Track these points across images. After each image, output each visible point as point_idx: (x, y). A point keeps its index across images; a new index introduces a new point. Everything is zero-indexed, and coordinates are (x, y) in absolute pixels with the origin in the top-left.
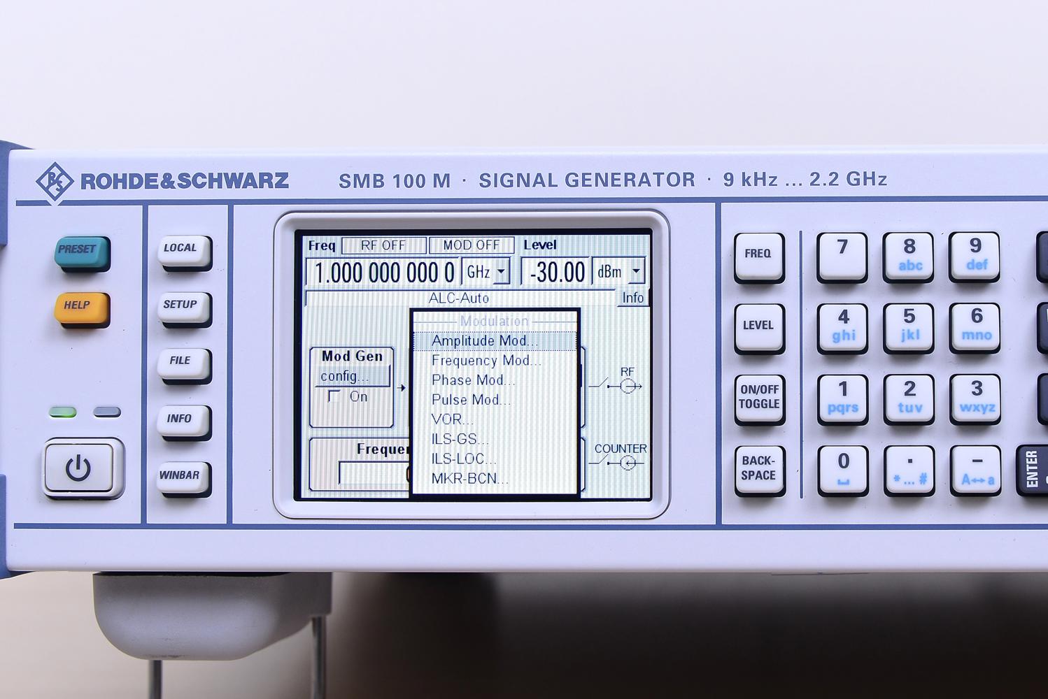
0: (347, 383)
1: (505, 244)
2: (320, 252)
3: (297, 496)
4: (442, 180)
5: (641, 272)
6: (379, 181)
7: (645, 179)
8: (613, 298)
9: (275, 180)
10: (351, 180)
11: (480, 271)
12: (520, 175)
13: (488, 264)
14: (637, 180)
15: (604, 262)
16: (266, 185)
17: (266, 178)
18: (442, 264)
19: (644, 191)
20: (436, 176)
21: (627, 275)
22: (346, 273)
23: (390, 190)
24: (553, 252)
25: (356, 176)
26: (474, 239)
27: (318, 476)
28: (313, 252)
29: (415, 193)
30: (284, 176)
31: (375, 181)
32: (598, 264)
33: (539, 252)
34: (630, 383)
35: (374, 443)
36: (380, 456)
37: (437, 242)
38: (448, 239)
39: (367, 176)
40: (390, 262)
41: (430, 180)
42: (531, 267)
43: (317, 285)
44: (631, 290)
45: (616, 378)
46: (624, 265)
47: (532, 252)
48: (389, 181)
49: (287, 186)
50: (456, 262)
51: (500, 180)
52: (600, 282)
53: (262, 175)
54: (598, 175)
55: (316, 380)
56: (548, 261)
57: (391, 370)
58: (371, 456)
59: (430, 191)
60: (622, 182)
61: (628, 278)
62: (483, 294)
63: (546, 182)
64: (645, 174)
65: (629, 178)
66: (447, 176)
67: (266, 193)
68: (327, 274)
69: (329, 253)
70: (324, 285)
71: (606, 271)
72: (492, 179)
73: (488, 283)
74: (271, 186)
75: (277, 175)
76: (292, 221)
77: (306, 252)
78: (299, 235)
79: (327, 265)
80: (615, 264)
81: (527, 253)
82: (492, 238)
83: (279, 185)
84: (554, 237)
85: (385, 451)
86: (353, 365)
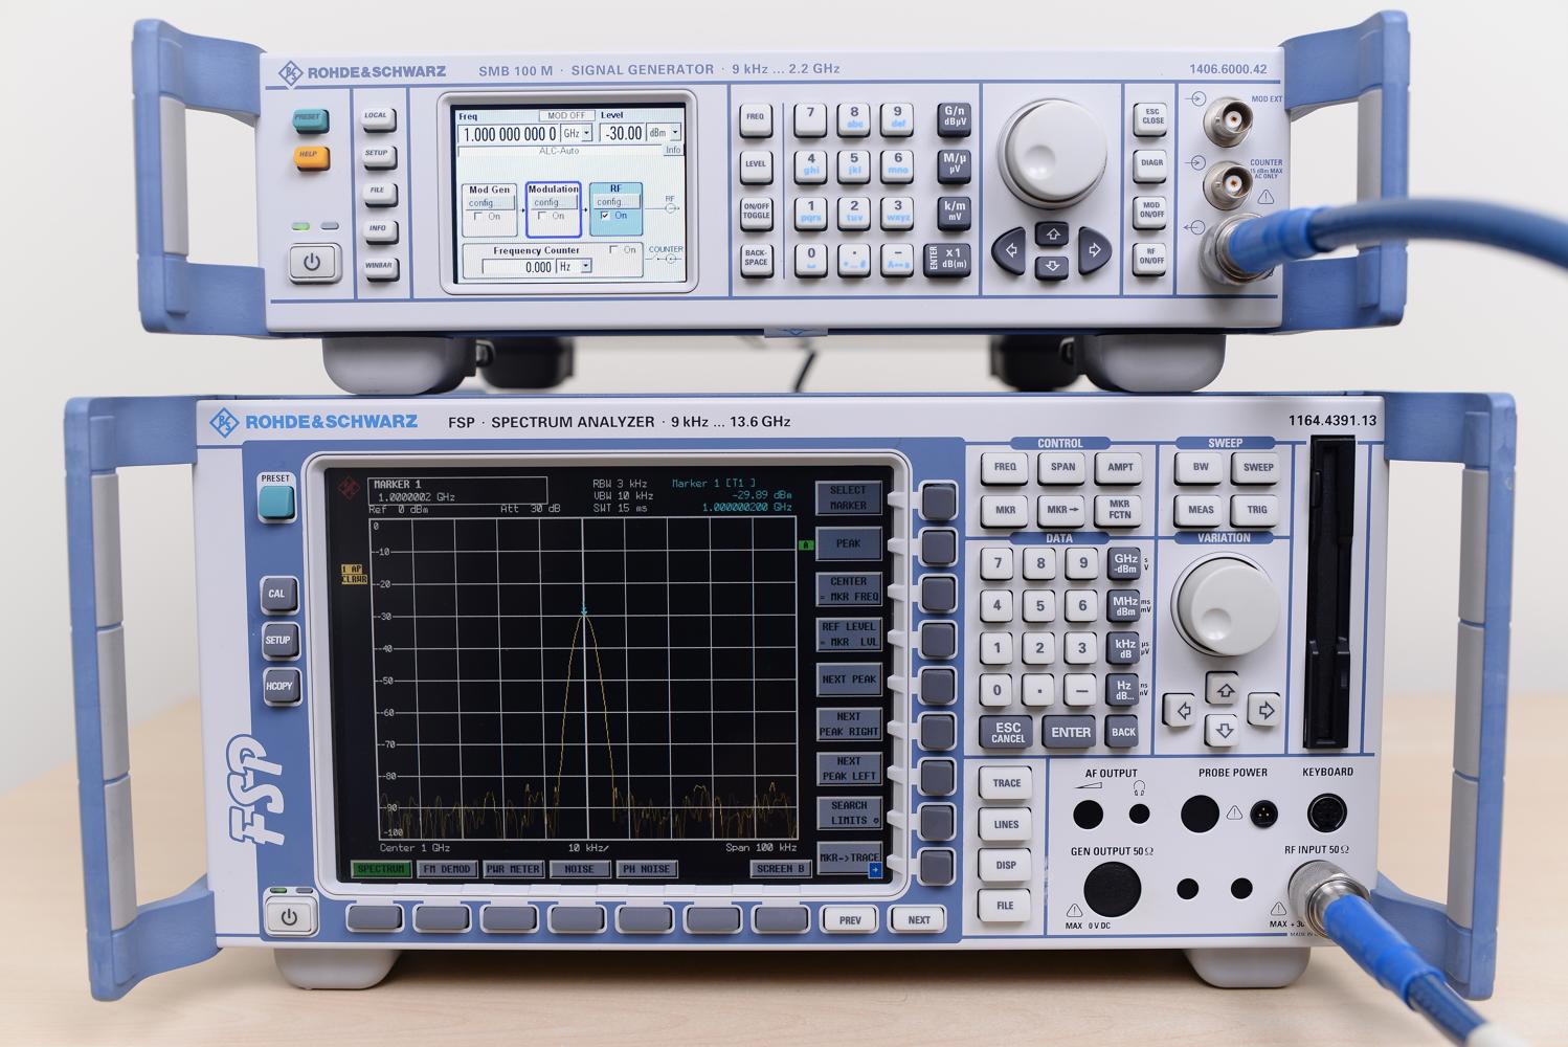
0: (487, 207)
1: (589, 114)
2: (467, 121)
3: (456, 281)
4: (547, 70)
5: (679, 133)
6: (505, 71)
7: (681, 69)
8: (661, 150)
9: (437, 71)
10: (487, 71)
11: (573, 133)
12: (598, 67)
13: (579, 128)
14: (676, 70)
15: (654, 126)
16: (431, 74)
17: (430, 70)
18: (547, 128)
19: (680, 77)
20: (543, 68)
21: (669, 135)
22: (485, 134)
23: (512, 78)
24: (620, 120)
25: (490, 68)
26: (568, 112)
27: (468, 267)
28: (463, 121)
29: (529, 79)
30: (443, 68)
31: (503, 71)
32: (651, 127)
33: (612, 120)
34: (671, 206)
35: (503, 247)
36: (510, 256)
37: (544, 114)
38: (552, 111)
39: (498, 68)
40: (513, 127)
41: (539, 70)
42: (607, 130)
43: (466, 144)
44: (672, 145)
45: (664, 203)
46: (668, 128)
47: (606, 120)
48: (512, 71)
49: (444, 75)
50: (557, 127)
51: (586, 70)
52: (651, 139)
53: (428, 68)
54: (650, 66)
55: (466, 206)
56: (617, 126)
57: (515, 199)
58: (503, 256)
59: (539, 78)
60: (666, 71)
61: (671, 138)
62: (575, 148)
63: (616, 72)
64: (681, 66)
65: (670, 68)
66: (550, 67)
67: (431, 79)
68: (472, 135)
69: (473, 121)
70: (470, 143)
71: (655, 133)
72: (580, 70)
73: (578, 141)
74: (434, 75)
75: (438, 67)
76: (449, 99)
77: (458, 121)
78: (454, 108)
79: (472, 130)
80: (661, 127)
81: (603, 120)
82: (580, 111)
83: (440, 74)
84: (622, 110)
85: (512, 252)
86: (490, 196)
